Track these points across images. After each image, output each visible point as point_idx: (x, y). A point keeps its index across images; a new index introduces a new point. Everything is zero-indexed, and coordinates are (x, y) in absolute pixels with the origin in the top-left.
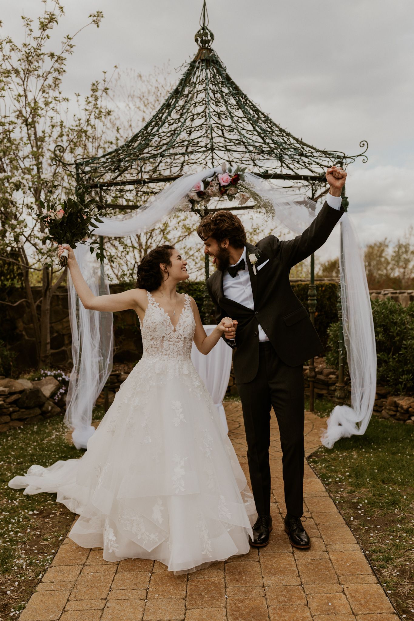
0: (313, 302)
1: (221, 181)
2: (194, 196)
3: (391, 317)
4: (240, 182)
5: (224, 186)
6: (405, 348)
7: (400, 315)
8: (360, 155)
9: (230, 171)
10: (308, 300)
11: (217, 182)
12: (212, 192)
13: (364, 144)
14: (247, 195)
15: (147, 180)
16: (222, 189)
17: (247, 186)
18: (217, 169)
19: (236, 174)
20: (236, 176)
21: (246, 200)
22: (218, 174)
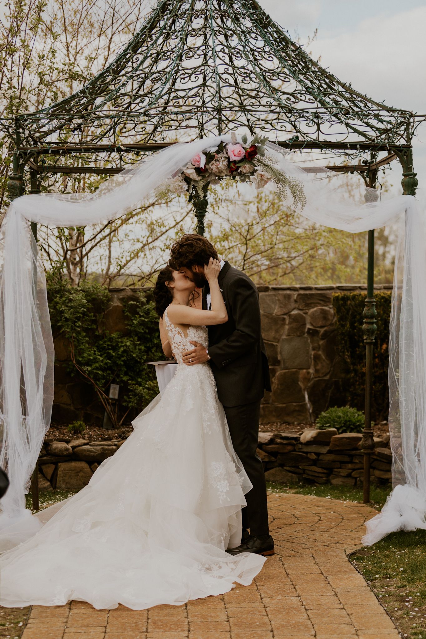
0: (370, 326)
1: (231, 154)
2: (192, 174)
4: (258, 156)
5: (235, 162)
9: (245, 141)
10: (362, 323)
11: (225, 155)
12: (218, 168)
14: (267, 175)
15: (122, 147)
16: (232, 165)
17: (268, 162)
18: (226, 137)
19: (253, 146)
20: (252, 149)
21: (266, 182)
22: (227, 144)
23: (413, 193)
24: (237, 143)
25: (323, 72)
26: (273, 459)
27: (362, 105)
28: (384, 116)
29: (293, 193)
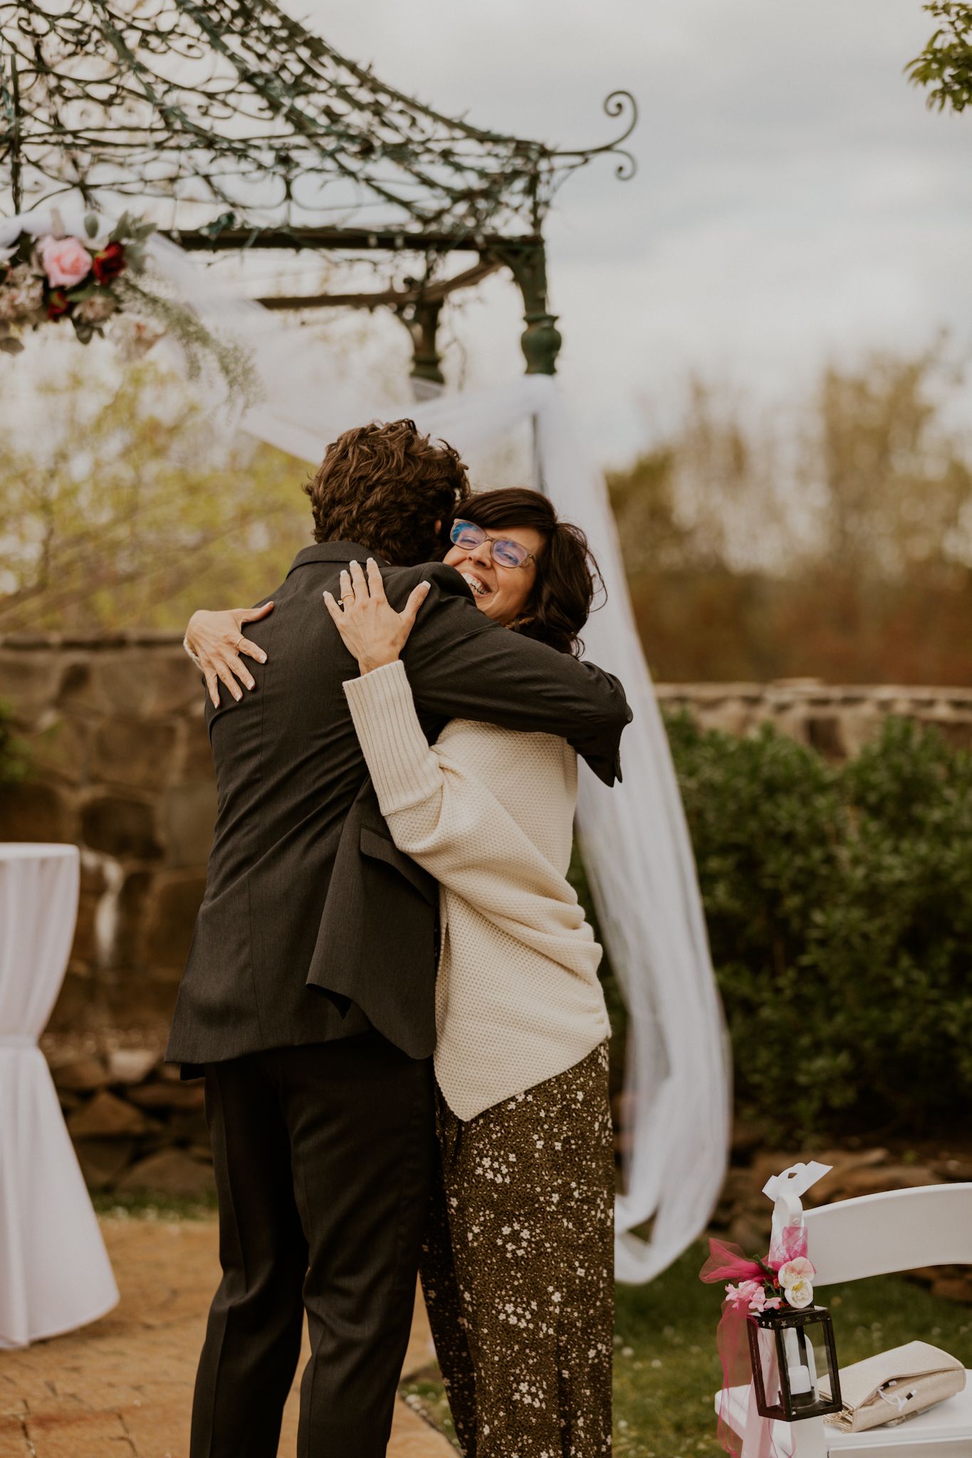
1: (51, 267)
3: (766, 808)
4: (127, 273)
5: (61, 290)
6: (823, 943)
7: (805, 800)
8: (607, 148)
9: (92, 230)
11: (36, 270)
13: (619, 106)
14: (155, 325)
16: (55, 299)
17: (156, 291)
18: (35, 220)
19: (114, 244)
20: (113, 251)
21: (149, 344)
22: (37, 240)
23: (550, 370)
24: (67, 237)
25: (294, 29)
26: (156, 1126)
27: (403, 122)
28: (467, 155)
29: (226, 370)
